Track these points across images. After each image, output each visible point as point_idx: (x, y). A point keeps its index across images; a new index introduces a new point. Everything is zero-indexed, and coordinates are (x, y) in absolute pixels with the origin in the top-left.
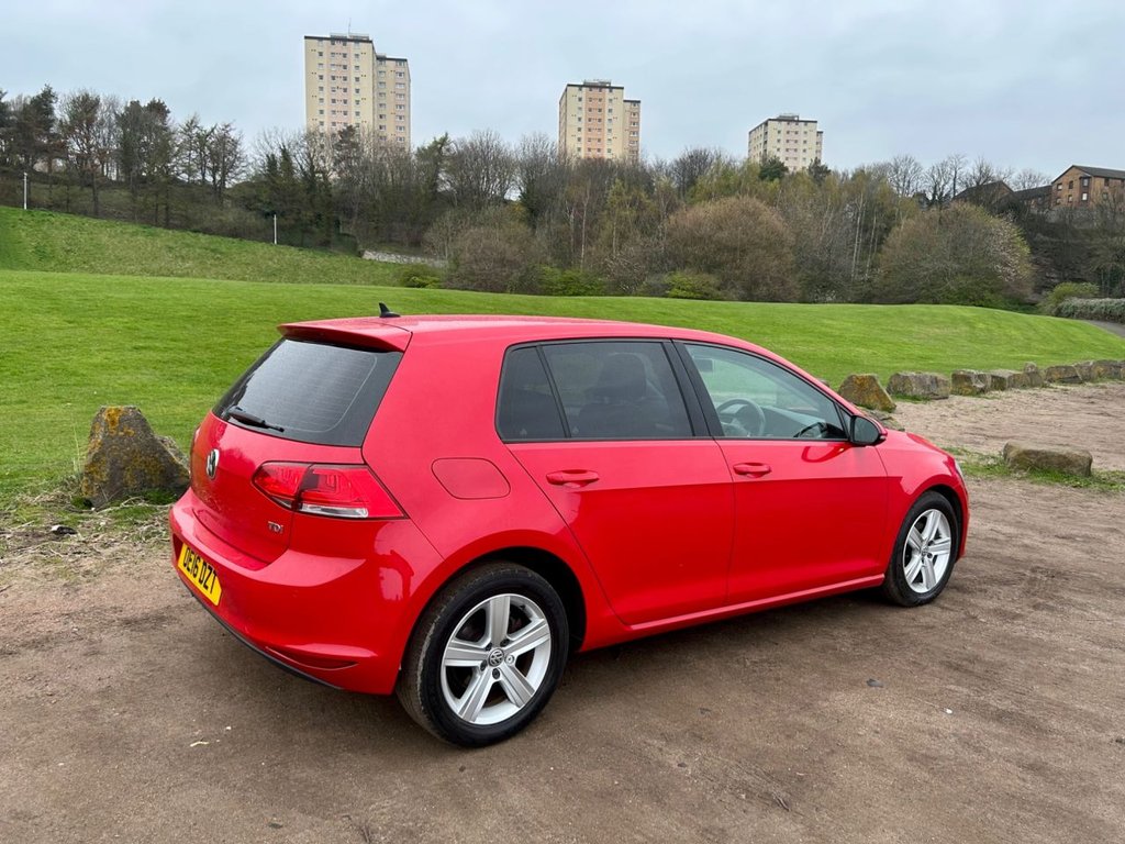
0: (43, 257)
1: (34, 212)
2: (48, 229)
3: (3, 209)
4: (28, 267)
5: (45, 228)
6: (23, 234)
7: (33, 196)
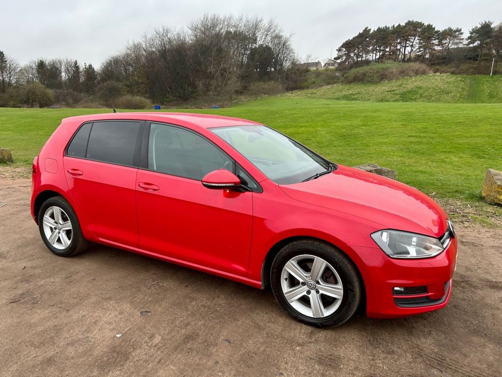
0: (492, 97)
1: (494, 76)
2: (498, 84)
3: (480, 77)
4: (483, 102)
5: (496, 84)
6: (486, 87)
7: (497, 69)
